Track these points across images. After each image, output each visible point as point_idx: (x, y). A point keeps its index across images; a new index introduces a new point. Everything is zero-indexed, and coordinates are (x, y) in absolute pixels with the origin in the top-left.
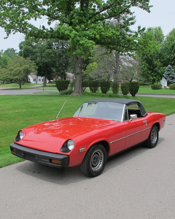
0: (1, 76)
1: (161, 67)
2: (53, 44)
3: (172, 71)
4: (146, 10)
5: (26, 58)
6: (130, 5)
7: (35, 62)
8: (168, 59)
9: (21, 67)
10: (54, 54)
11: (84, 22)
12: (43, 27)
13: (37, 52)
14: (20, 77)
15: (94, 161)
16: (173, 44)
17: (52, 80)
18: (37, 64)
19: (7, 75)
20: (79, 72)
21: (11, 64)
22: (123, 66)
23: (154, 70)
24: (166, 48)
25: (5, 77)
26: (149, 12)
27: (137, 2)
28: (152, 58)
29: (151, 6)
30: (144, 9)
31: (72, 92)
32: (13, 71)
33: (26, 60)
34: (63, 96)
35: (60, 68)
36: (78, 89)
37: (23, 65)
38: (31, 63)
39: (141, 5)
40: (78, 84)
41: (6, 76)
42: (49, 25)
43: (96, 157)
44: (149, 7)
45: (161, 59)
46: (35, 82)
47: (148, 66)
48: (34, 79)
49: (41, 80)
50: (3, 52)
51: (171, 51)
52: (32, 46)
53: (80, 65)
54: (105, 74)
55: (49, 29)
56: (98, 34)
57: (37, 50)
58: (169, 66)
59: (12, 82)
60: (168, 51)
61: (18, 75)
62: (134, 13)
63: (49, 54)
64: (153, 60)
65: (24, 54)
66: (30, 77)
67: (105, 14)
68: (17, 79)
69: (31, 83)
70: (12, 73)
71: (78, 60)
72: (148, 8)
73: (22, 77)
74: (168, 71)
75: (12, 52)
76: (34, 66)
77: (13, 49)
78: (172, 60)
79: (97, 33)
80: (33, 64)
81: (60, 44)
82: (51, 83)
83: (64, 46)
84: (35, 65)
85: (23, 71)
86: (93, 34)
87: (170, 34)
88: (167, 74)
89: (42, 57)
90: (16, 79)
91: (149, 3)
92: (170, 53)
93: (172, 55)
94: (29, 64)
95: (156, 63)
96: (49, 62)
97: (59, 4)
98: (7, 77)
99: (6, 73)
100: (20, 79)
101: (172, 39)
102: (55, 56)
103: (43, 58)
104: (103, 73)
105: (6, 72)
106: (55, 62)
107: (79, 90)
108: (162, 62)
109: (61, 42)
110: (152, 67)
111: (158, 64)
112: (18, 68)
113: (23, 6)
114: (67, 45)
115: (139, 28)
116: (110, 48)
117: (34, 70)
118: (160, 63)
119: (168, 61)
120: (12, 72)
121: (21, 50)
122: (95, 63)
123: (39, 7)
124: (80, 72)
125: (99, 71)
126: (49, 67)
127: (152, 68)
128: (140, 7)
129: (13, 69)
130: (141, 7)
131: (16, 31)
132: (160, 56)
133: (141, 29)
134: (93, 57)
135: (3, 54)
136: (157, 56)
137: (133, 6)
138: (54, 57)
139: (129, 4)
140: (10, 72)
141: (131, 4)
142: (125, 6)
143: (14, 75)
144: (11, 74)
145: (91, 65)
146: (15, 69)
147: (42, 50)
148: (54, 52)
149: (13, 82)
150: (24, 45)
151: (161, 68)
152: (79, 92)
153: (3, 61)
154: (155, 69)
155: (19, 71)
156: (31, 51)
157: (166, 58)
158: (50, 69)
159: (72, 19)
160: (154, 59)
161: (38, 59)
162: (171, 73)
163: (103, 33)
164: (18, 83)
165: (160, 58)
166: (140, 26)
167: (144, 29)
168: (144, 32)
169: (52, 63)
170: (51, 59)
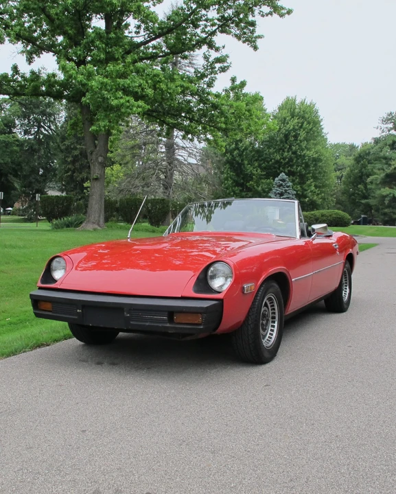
1: (261, 179)
2: (17, 122)
3: (288, 187)
4: (248, 44)
6: (215, 30)
8: (277, 162)
10: (17, 145)
12: (15, 69)
16: (286, 130)
17: (10, 209)
20: (99, 176)
23: (247, 186)
24: (272, 139)
26: (255, 48)
27: (232, 25)
28: (242, 160)
29: (259, 37)
30: (244, 42)
31: (81, 223)
34: (59, 230)
35: (31, 178)
36: (97, 215)
39: (238, 32)
40: (96, 204)
42: (30, 64)
44: (256, 37)
45: (262, 162)
47: (233, 177)
51: (283, 146)
55: (28, 75)
58: (283, 175)
60: (276, 145)
62: (224, 47)
63: (7, 145)
64: (244, 164)
72: (253, 39)
74: (280, 186)
78: (285, 164)
79: (147, 85)
81: (34, 123)
82: (9, 214)
83: (43, 129)
86: (140, 86)
87: (281, 108)
88: (278, 193)
91: (256, 30)
92: (281, 149)
93: (286, 154)
95: (251, 171)
96: (5, 164)
101: (285, 119)
102: (21, 150)
104: (141, 188)
106: (19, 164)
107: (99, 216)
108: (263, 169)
109: (34, 118)
110: (243, 179)
111: (255, 172)
114: (49, 127)
115: (233, 80)
116: (168, 124)
118: (259, 170)
119: (276, 166)
122: (116, 167)
124: (101, 175)
125: (129, 182)
126: (6, 175)
127: (242, 181)
132: (259, 156)
133: (238, 82)
134: (112, 152)
136: (253, 156)
137: (222, 32)
138: (17, 153)
139: (214, 28)
141: (218, 28)
142: (205, 31)
145: (107, 170)
148: (17, 141)
151: (263, 181)
152: (99, 221)
154: (248, 184)
157: (274, 159)
160: (246, 162)
162: (286, 191)
163: (162, 86)
165: (260, 159)
166: (235, 77)
167: (243, 84)
168: (243, 92)
169: (14, 166)
170: (11, 158)
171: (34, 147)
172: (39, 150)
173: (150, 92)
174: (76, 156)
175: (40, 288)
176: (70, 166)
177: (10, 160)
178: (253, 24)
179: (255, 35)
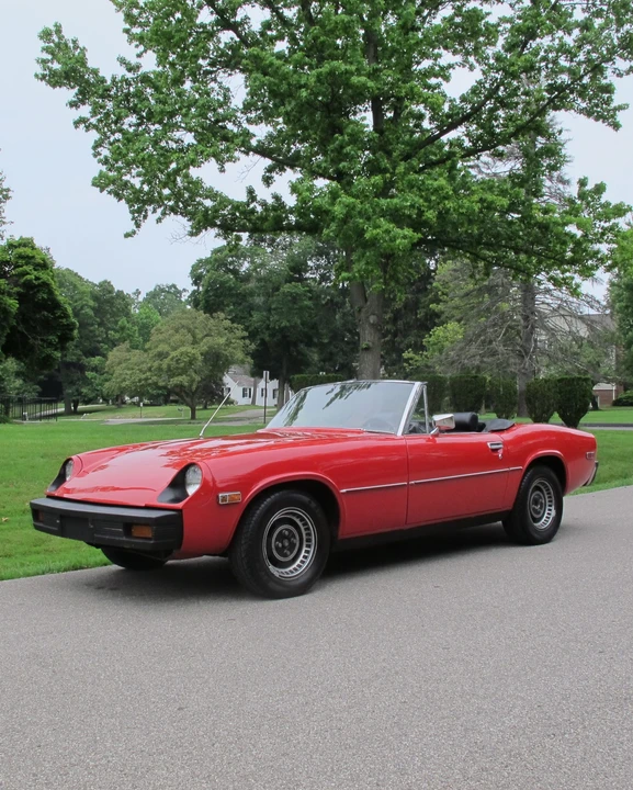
0: (128, 377)
2: (310, 263)
4: (603, 123)
5: (214, 315)
6: (544, 107)
7: (246, 329)
9: (196, 346)
10: (310, 299)
11: (384, 171)
12: (251, 192)
13: (252, 294)
14: (193, 381)
15: (280, 545)
18: (252, 336)
19: (148, 374)
20: (370, 344)
21: (161, 337)
22: (552, 332)
25: (140, 381)
26: (616, 126)
27: (571, 96)
29: (620, 108)
30: (597, 119)
32: (166, 361)
33: (212, 321)
37: (202, 339)
38: (231, 330)
39: (584, 105)
41: (143, 376)
42: (268, 186)
43: (287, 533)
44: (615, 109)
46: (247, 401)
48: (244, 390)
49: (270, 393)
50: (141, 299)
52: (235, 272)
53: (372, 319)
54: (485, 359)
55: (270, 201)
56: (430, 208)
57: (252, 285)
59: (167, 402)
61: (184, 371)
63: (295, 298)
65: (207, 301)
66: (227, 379)
67: (458, 143)
68: (181, 386)
69: (232, 403)
70: (165, 366)
71: (366, 300)
72: (611, 113)
73: (198, 378)
75: (170, 296)
76: (241, 343)
77: (174, 286)
79: (425, 204)
80: (240, 333)
84: (244, 338)
85: (200, 358)
86: (412, 206)
89: (269, 310)
90: (176, 386)
91: (614, 97)
94: (222, 333)
96: (291, 326)
97: (292, 109)
98: (146, 379)
99: (145, 367)
100: (191, 386)
102: (316, 305)
103: (273, 312)
105: (143, 363)
106: (314, 327)
112: (183, 349)
113: (177, 127)
115: (582, 183)
116: (485, 260)
117: (239, 355)
120: (165, 363)
121: (196, 288)
123: (230, 126)
124: (374, 343)
125: (461, 349)
126: (296, 344)
128: (581, 111)
129: (168, 354)
130: (588, 113)
131: (164, 214)
133: (590, 187)
134: (446, 303)
135: (142, 306)
137: (555, 108)
138: (311, 309)
140: (156, 364)
141: (548, 104)
143: (171, 372)
144: (160, 369)
145: (438, 331)
146: (173, 354)
147: (270, 285)
148: (310, 291)
149: (173, 401)
150: (208, 271)
153: (136, 328)
155: (187, 359)
156: (230, 289)
158: (299, 353)
159: (341, 161)
161: (256, 316)
163: (449, 204)
164: (187, 405)
166: (586, 178)
167: (600, 189)
168: (603, 201)
169: (306, 330)
170: (301, 318)
171: (335, 300)
172: (344, 303)
173: (430, 215)
174: (398, 311)
175: (50, 497)
176: (389, 327)
177: (299, 322)
178: (608, 89)
179: (613, 105)
